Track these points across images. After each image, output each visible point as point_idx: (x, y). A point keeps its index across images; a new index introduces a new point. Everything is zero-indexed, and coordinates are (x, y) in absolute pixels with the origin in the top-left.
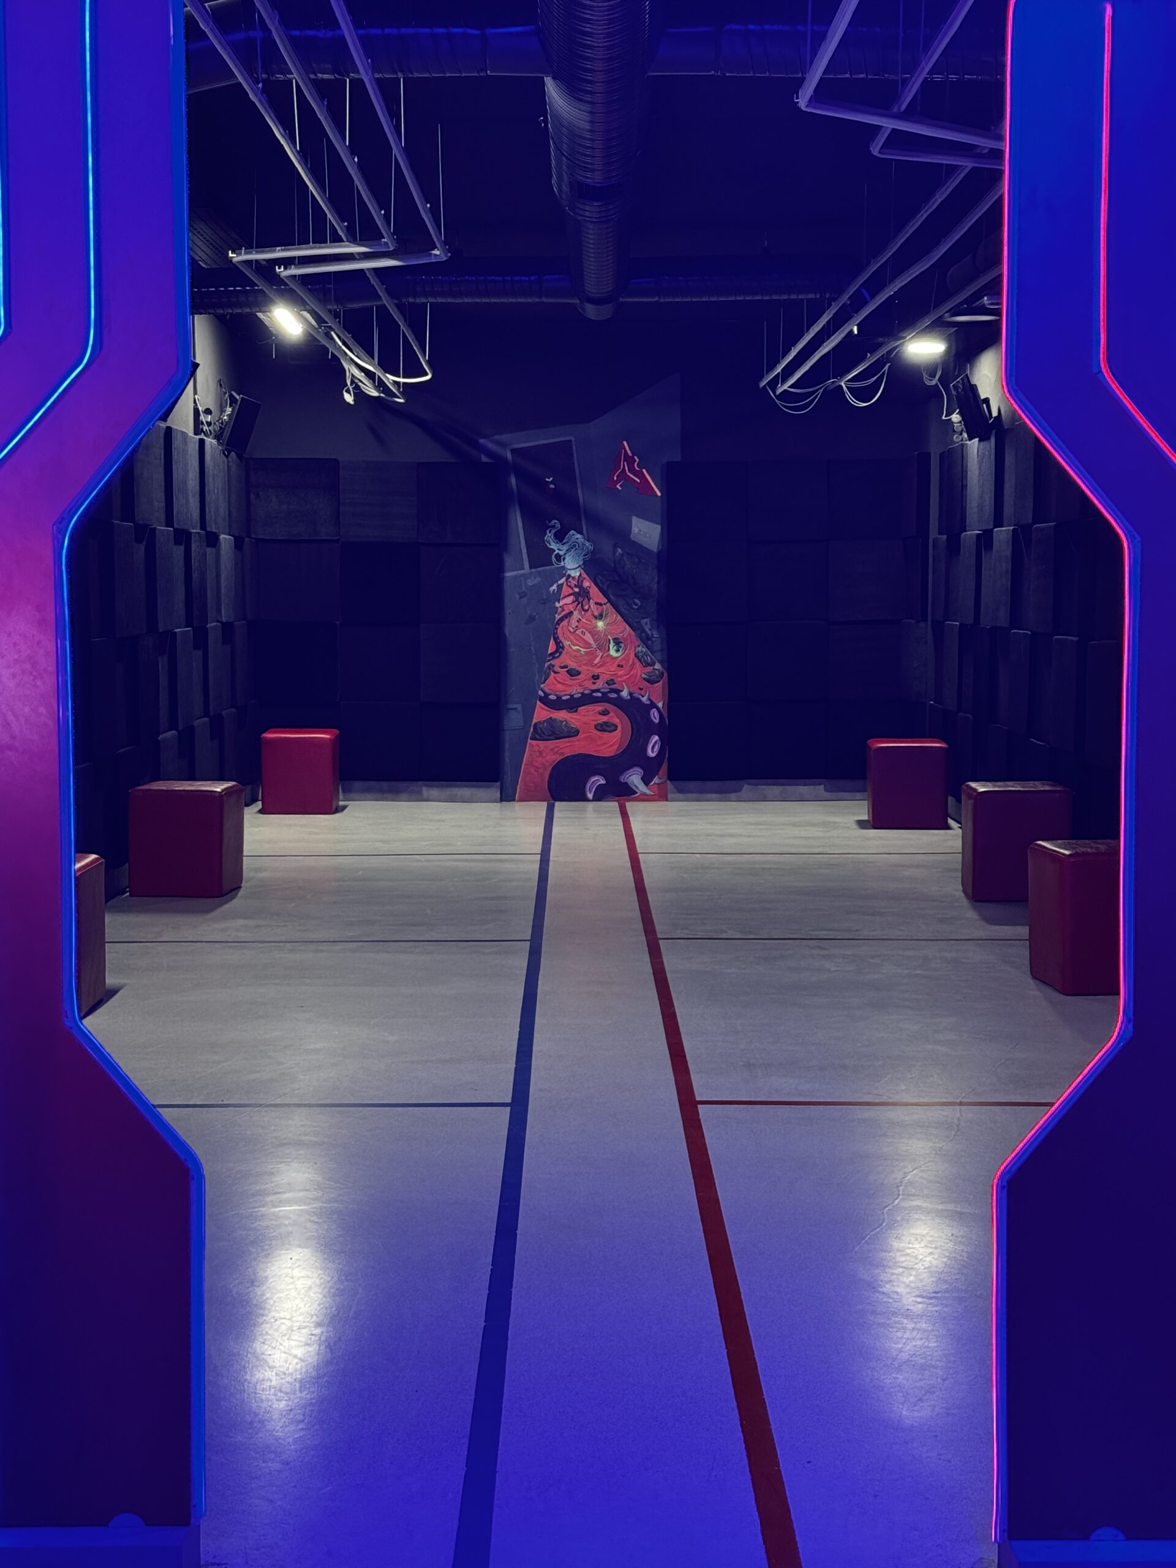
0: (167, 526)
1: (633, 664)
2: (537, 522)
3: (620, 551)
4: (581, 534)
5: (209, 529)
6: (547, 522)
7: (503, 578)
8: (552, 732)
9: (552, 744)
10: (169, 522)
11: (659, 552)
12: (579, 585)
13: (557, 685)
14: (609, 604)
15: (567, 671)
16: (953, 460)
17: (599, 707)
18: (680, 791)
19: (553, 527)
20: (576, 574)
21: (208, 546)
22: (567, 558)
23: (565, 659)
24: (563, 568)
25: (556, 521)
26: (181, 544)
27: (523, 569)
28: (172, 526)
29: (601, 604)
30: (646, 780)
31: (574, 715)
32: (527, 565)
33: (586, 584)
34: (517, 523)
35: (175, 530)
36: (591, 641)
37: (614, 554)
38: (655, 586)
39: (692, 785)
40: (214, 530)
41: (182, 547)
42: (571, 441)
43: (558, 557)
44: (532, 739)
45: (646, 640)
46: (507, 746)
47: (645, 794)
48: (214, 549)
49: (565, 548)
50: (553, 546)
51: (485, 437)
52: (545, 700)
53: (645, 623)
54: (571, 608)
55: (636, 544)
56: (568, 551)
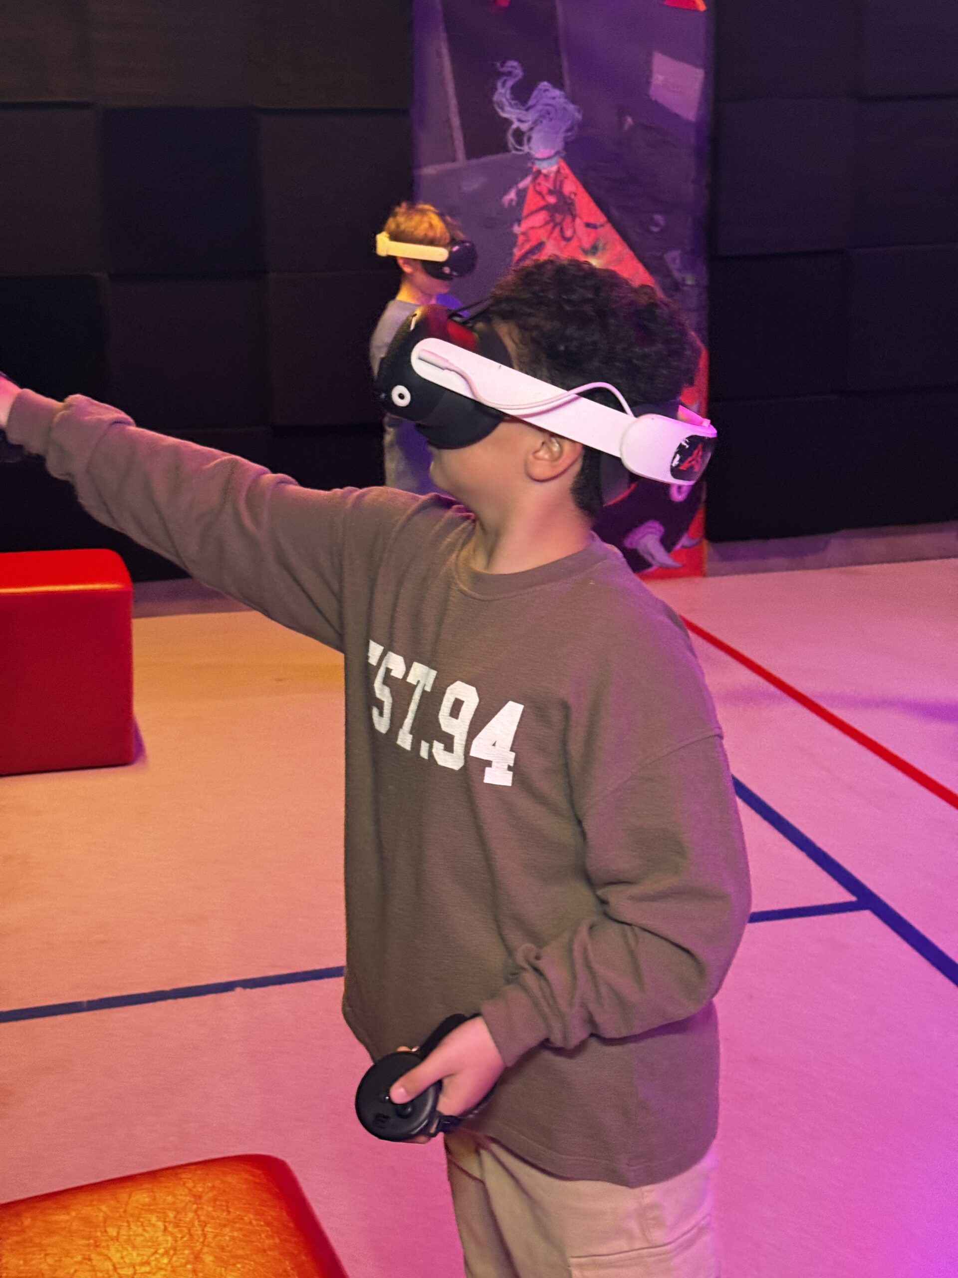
3: (630, 120)
4: (562, 87)
6: (498, 64)
7: (418, 177)
11: (700, 120)
12: (557, 191)
14: (609, 226)
18: (726, 557)
19: (510, 74)
20: (549, 168)
22: (535, 136)
24: (528, 157)
25: (515, 64)
27: (454, 160)
29: (595, 227)
30: (668, 543)
32: (461, 153)
33: (571, 186)
34: (440, 62)
39: (746, 546)
43: (519, 134)
47: (666, 567)
49: (531, 116)
50: (510, 112)
53: (673, 258)
54: (542, 235)
55: (658, 108)
56: (535, 123)
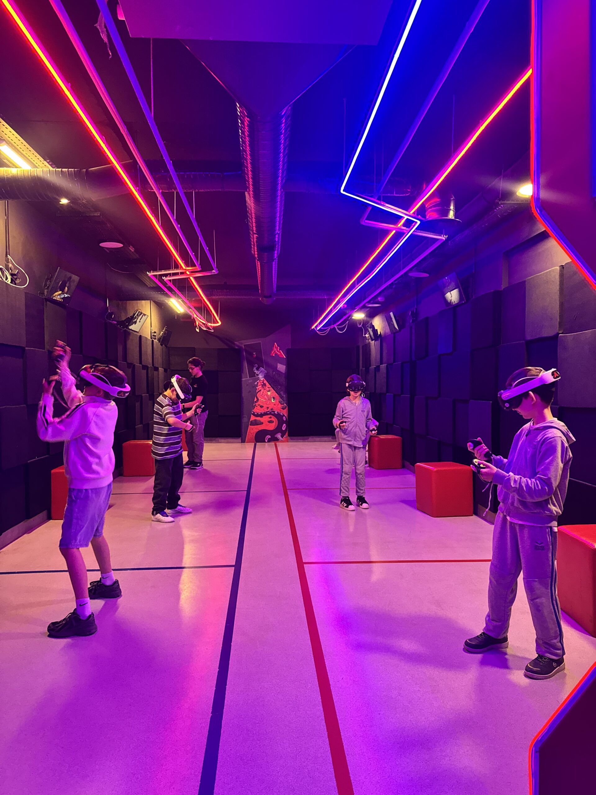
0: (140, 364)
1: (278, 404)
2: (251, 365)
3: (274, 373)
4: (263, 368)
5: (155, 366)
6: (254, 365)
7: (242, 380)
8: (256, 423)
9: (255, 426)
10: (141, 363)
11: (285, 373)
12: (263, 382)
13: (257, 410)
14: (271, 388)
15: (260, 406)
16: (367, 347)
17: (269, 416)
18: (291, 439)
19: (256, 366)
20: (262, 379)
21: (155, 371)
22: (260, 375)
23: (259, 403)
24: (259, 377)
25: (256, 365)
26: (145, 370)
27: (247, 378)
28: (141, 364)
29: (269, 388)
30: (282, 437)
31: (262, 418)
32: (248, 377)
33: (265, 382)
34: (246, 365)
35: (143, 366)
36: (267, 398)
37: (273, 373)
38: (284, 383)
39: (295, 438)
40: (157, 366)
41: (146, 371)
42: (260, 343)
43: (257, 375)
44: (250, 425)
45: (282, 397)
46: (243, 427)
47: (282, 440)
48: (157, 372)
49: (259, 372)
50: (256, 371)
51: (236, 341)
52: (254, 414)
53: (282, 393)
54: (261, 389)
55: (279, 371)
56: (260, 373)
